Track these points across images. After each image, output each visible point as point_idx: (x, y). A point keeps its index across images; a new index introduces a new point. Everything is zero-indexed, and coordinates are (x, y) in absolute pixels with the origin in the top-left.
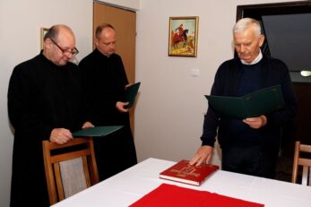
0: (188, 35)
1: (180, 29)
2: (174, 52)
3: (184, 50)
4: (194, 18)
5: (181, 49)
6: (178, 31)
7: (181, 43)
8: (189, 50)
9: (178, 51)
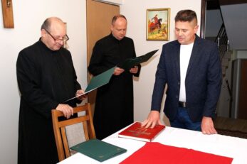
0: (162, 23)
1: (155, 18)
2: (151, 37)
3: (158, 35)
4: (167, 9)
5: (156, 35)
6: (154, 20)
7: (157, 30)
8: (163, 36)
9: (154, 36)
